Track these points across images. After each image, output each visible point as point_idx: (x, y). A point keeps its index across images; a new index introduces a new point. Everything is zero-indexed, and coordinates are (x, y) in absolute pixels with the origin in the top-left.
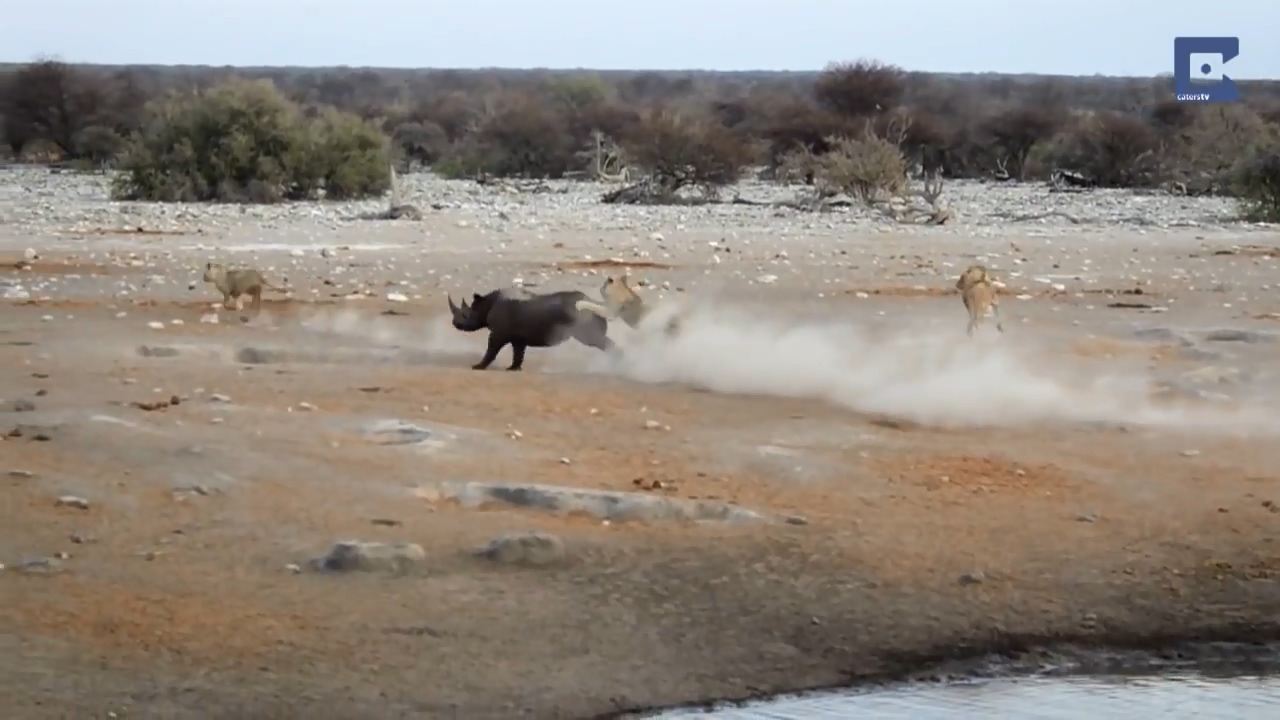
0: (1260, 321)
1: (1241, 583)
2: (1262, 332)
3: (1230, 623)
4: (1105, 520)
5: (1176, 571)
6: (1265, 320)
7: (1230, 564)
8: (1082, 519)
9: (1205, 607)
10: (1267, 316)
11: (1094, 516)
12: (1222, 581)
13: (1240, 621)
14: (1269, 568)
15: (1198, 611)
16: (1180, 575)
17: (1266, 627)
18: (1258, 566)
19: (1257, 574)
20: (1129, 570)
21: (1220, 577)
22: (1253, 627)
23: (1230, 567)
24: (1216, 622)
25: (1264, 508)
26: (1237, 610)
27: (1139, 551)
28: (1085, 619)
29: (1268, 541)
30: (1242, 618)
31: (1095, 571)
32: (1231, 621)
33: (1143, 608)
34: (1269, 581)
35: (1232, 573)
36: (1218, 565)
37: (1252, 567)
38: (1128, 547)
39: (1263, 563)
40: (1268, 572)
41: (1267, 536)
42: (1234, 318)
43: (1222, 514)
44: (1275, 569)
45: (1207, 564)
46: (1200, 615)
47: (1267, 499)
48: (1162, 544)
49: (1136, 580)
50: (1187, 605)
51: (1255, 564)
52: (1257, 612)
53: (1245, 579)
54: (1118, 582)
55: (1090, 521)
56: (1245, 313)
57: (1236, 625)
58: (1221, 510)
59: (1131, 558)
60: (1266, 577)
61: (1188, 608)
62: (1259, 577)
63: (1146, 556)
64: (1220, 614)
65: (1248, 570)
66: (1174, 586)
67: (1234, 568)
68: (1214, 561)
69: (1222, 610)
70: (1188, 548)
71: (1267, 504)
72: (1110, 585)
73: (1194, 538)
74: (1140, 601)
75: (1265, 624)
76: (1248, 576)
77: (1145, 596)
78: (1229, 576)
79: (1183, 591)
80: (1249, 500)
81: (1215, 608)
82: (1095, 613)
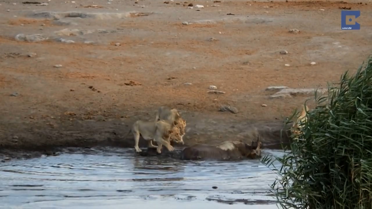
0: (87, 8)
1: (80, 122)
2: (88, 13)
3: (76, 139)
4: (22, 96)
5: (52, 117)
6: (90, 8)
7: (75, 114)
8: (12, 95)
9: (65, 132)
10: (90, 6)
11: (17, 94)
12: (72, 121)
13: (80, 138)
14: (92, 115)
15: (62, 134)
16: (54, 119)
17: (91, 141)
18: (87, 114)
19: (87, 118)
20: (32, 117)
21: (71, 119)
22: (85, 140)
23: (75, 115)
24: (69, 139)
25: (90, 89)
26: (79, 133)
27: (36, 108)
28: (13, 138)
29: (92, 103)
30: (81, 137)
31: (18, 118)
32: (76, 138)
33: (38, 133)
34: (92, 120)
35: (76, 117)
36: (70, 114)
37: (85, 114)
38: (32, 107)
39: (89, 113)
40: (92, 116)
41: (92, 101)
42: (76, 7)
43: (72, 92)
44: (94, 115)
45: (65, 113)
46: (62, 136)
47: (91, 85)
48: (46, 106)
49: (35, 121)
50: (57, 131)
51: (86, 113)
52: (87, 134)
53: (81, 119)
54: (27, 122)
55: (15, 96)
56: (81, 5)
57: (78, 140)
58: (71, 90)
59: (32, 112)
60: (91, 119)
61: (58, 133)
62: (88, 119)
63: (39, 111)
64: (71, 135)
65: (83, 116)
66: (51, 123)
67: (77, 115)
68: (69, 113)
69: (72, 133)
70: (57, 107)
71: (91, 87)
72: (24, 123)
73: (60, 103)
74: (37, 130)
75: (90, 139)
76: (84, 119)
77: (39, 128)
78: (75, 119)
79: (55, 125)
80: (83, 85)
81: (68, 132)
82: (17, 136)
